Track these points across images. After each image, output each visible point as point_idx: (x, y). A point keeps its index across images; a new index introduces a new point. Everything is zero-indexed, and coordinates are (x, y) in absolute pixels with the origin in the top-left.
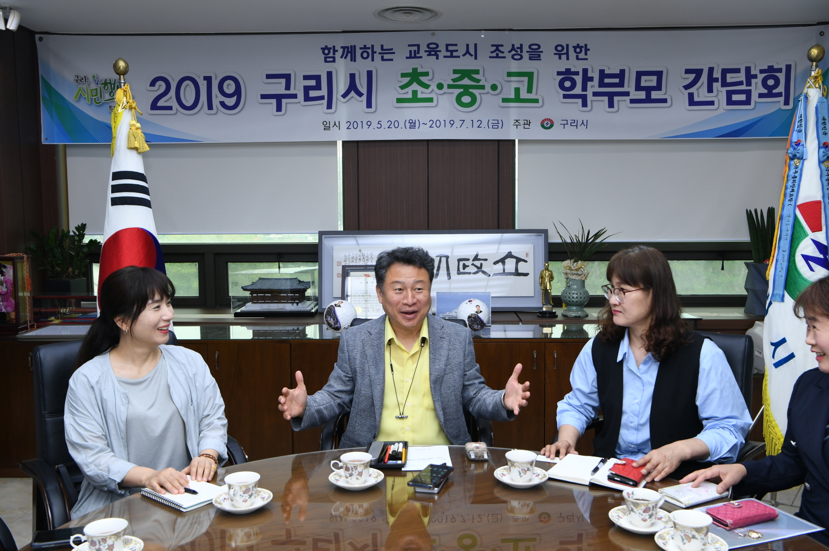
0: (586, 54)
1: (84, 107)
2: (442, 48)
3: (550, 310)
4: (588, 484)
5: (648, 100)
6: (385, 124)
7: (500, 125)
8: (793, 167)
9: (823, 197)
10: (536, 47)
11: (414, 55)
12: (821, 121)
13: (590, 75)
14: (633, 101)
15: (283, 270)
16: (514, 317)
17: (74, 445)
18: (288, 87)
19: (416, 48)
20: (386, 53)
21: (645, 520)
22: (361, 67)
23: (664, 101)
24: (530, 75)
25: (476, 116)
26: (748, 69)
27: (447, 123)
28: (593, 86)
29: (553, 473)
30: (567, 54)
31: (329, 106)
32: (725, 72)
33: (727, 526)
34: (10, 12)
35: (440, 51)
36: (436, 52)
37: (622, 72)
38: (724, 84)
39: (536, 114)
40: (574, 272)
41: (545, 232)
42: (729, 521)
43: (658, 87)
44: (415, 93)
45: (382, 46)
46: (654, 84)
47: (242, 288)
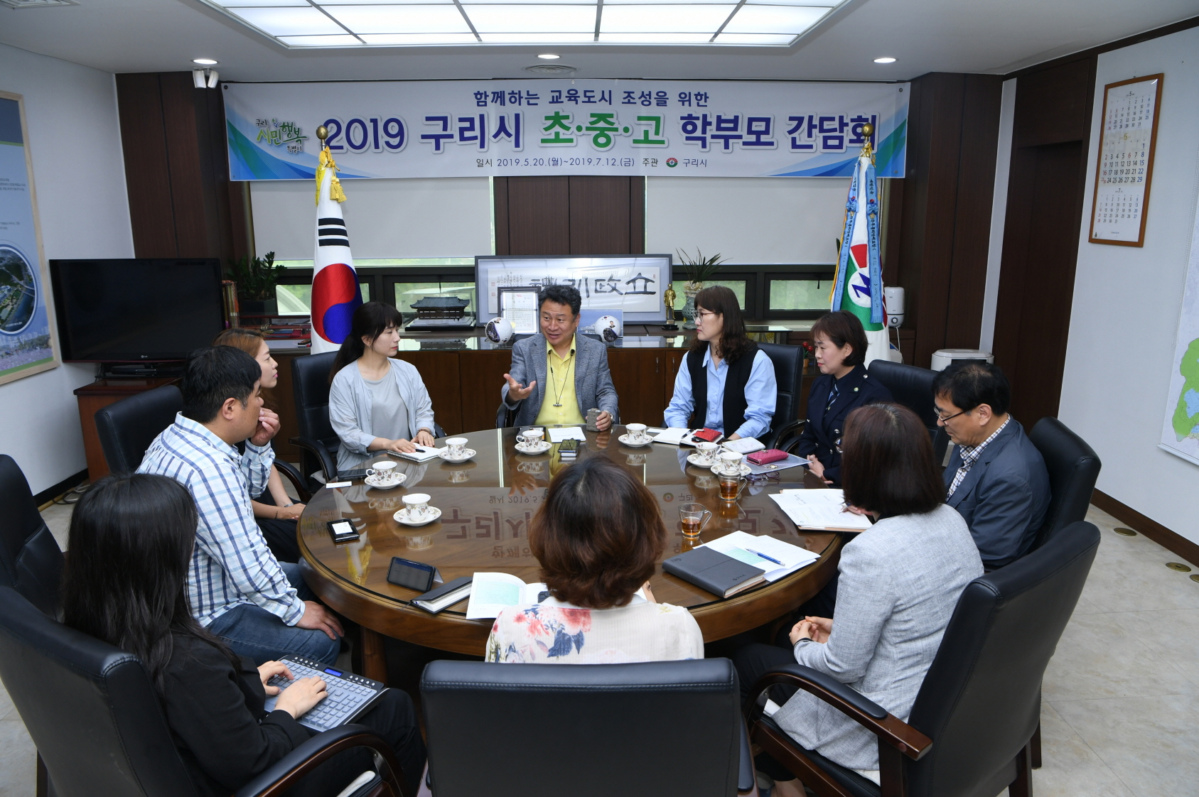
0: (706, 101)
1: (265, 147)
2: (581, 94)
3: (672, 323)
4: (678, 444)
5: (758, 143)
6: (531, 162)
7: (631, 163)
8: (849, 217)
9: (869, 241)
10: (663, 94)
11: (555, 101)
12: (869, 183)
13: (709, 120)
14: (745, 143)
15: (444, 290)
16: (643, 330)
17: (336, 423)
18: (445, 128)
19: (558, 94)
20: (532, 98)
21: (707, 460)
22: (510, 110)
23: (772, 144)
24: (657, 119)
25: (610, 155)
26: (841, 118)
27: (586, 161)
28: (712, 130)
29: (657, 438)
30: (689, 100)
31: (482, 146)
32: (822, 120)
33: (758, 463)
34: (210, 73)
35: (579, 97)
36: (575, 97)
37: (736, 118)
38: (822, 130)
39: (662, 154)
40: (692, 292)
41: (670, 256)
42: (759, 460)
43: (767, 132)
44: (557, 134)
45: (528, 92)
46: (763, 129)
47: (411, 306)
